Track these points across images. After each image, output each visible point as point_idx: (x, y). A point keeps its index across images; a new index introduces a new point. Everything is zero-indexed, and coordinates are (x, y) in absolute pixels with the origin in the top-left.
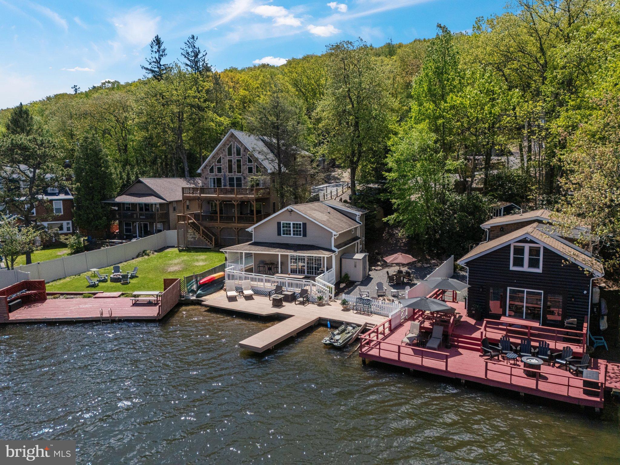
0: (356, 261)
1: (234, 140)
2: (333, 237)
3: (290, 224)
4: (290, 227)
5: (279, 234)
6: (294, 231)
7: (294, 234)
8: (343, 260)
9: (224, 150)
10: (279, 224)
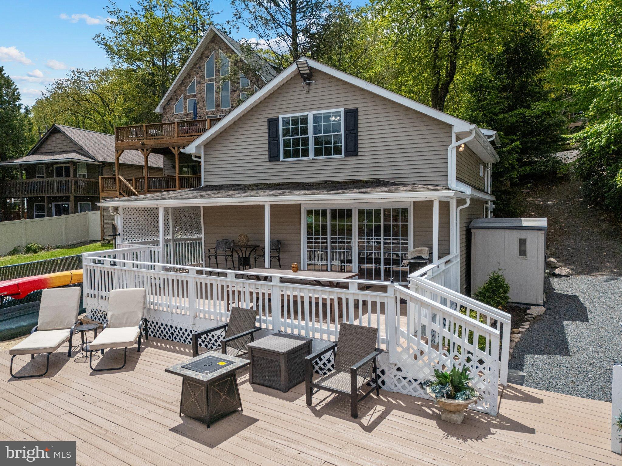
0: (523, 234)
1: (217, 48)
2: (454, 144)
3: (304, 120)
4: (305, 131)
5: (273, 157)
6: (317, 141)
7: (318, 152)
8: (477, 235)
9: (200, 68)
10: (273, 123)
